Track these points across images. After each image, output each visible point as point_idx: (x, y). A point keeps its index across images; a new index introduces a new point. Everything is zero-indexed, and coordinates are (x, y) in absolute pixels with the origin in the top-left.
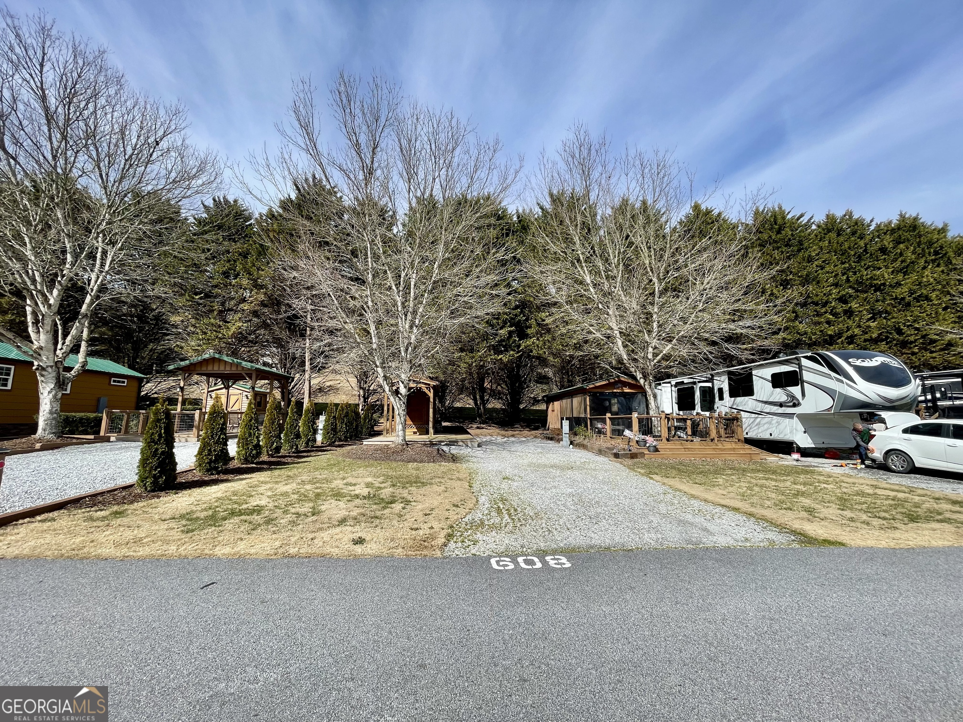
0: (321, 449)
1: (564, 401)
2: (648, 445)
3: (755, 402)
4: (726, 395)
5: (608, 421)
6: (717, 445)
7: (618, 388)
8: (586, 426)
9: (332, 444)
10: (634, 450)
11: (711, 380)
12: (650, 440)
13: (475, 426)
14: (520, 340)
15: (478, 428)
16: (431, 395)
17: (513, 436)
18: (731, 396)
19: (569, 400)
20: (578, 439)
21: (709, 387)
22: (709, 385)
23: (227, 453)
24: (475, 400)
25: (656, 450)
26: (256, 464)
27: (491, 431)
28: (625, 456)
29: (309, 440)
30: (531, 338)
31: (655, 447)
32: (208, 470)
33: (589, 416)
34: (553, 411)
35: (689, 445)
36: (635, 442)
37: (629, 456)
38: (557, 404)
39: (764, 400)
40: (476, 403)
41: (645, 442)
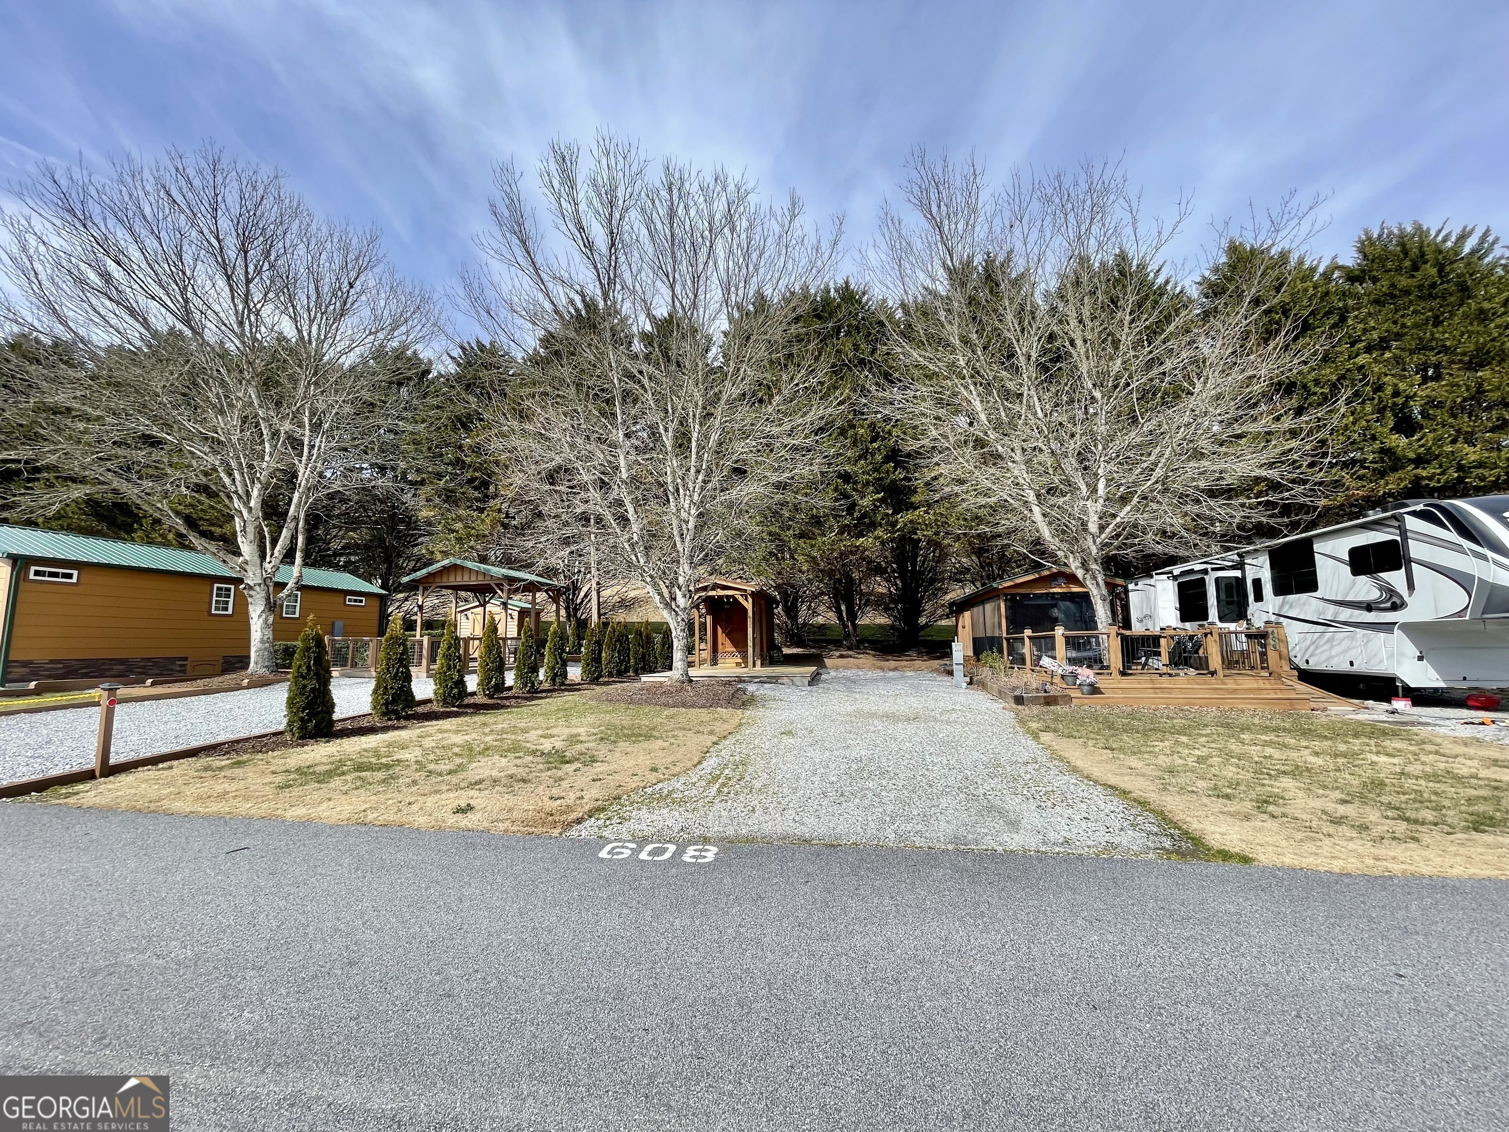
0: (573, 688)
1: (975, 609)
2: (1078, 682)
3: (1322, 604)
4: (1268, 589)
5: (1027, 641)
7: (1060, 586)
8: (1001, 651)
9: (595, 680)
10: (1053, 691)
11: (1240, 566)
12: (1086, 674)
14: (896, 512)
16: (749, 605)
18: (1277, 591)
19: (981, 608)
20: (985, 673)
21: (1237, 578)
22: (1238, 573)
23: (410, 693)
25: (1094, 690)
26: (458, 707)
28: (1035, 700)
29: (556, 675)
31: (1091, 685)
32: (384, 714)
33: (1005, 635)
34: (964, 627)
36: (1059, 677)
37: (1042, 701)
38: (967, 614)
39: (1339, 598)
40: (840, 618)
41: (1075, 676)
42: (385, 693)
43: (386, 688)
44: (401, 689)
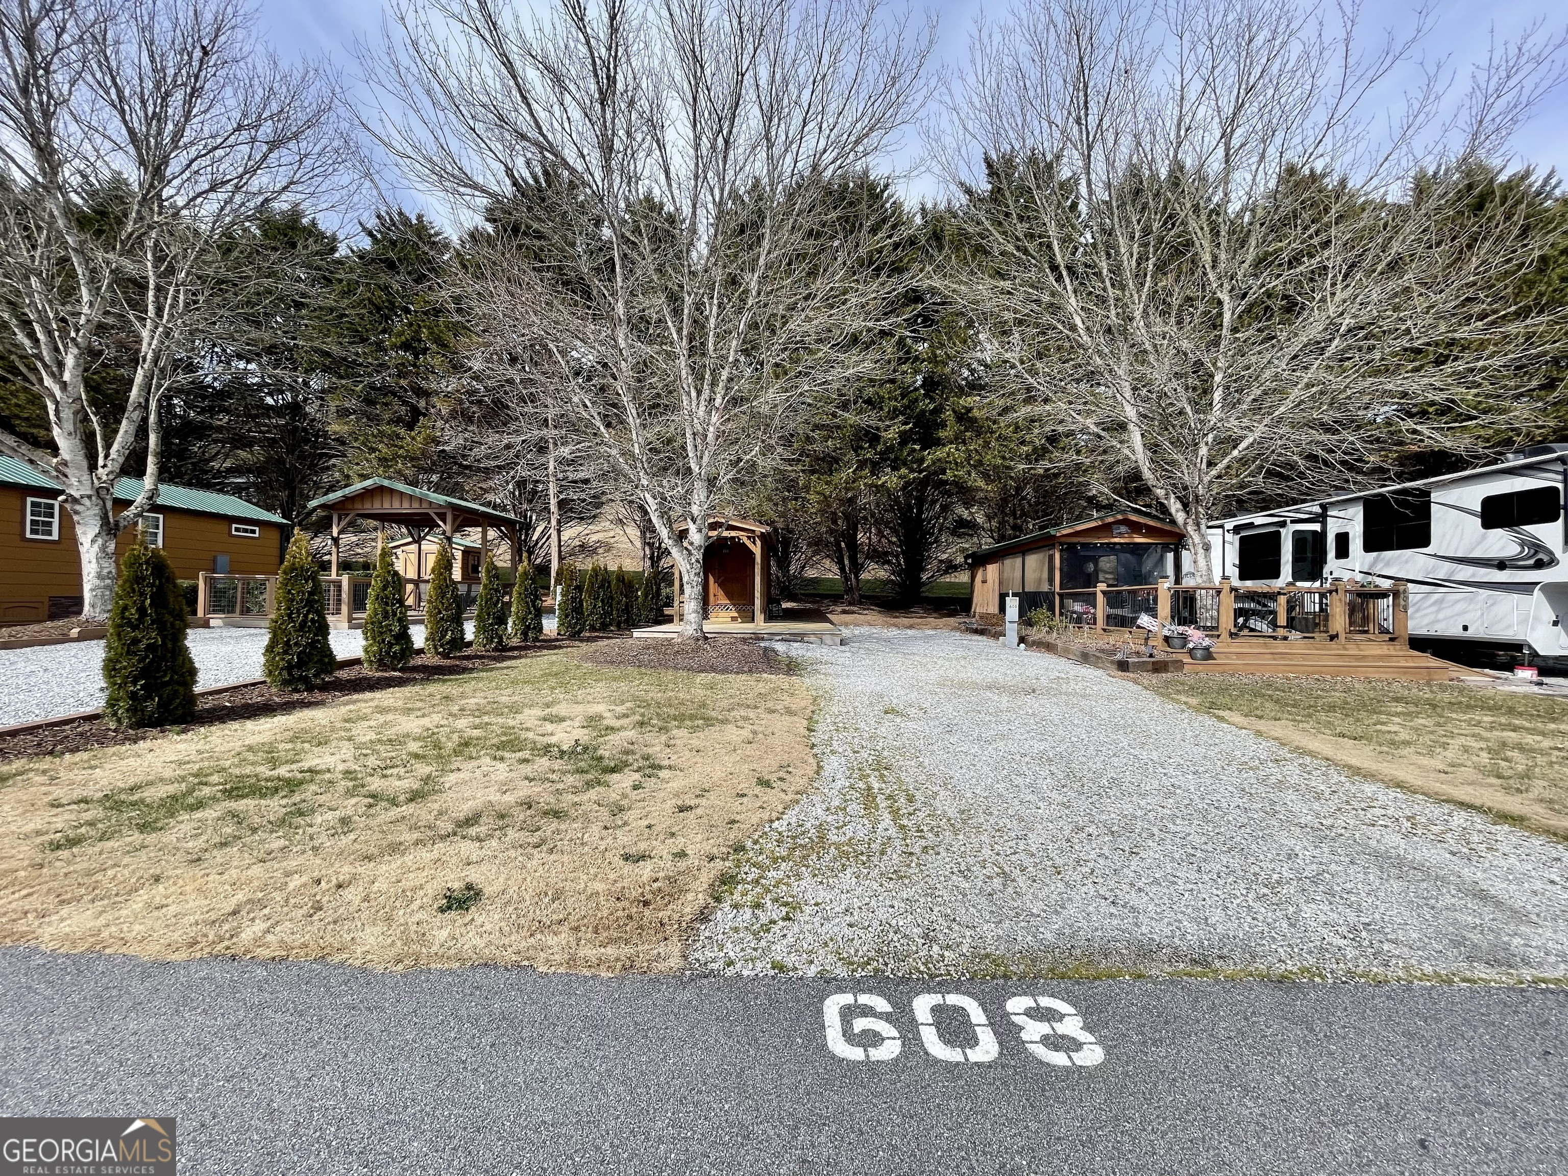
0: (550, 644)
1: (1008, 562)
2: (1191, 645)
3: (1433, 561)
4: (1356, 544)
5: (1100, 598)
6: (1345, 649)
7: (1121, 535)
8: (1051, 609)
9: (575, 636)
10: (1160, 656)
11: (1321, 518)
12: (1195, 636)
13: (839, 609)
14: (923, 449)
15: (844, 612)
16: (757, 549)
17: (911, 627)
18: (1369, 547)
19: (1019, 561)
20: (1034, 634)
21: (1315, 532)
22: (1317, 527)
23: (327, 652)
24: (840, 563)
25: (1208, 655)
26: (400, 670)
27: (869, 617)
28: (1141, 666)
29: (528, 627)
30: (944, 445)
31: (1207, 649)
32: (286, 683)
33: (1057, 590)
34: (984, 582)
35: (1280, 646)
36: (1161, 640)
37: (1150, 667)
38: (992, 570)
39: (1460, 554)
40: (842, 569)
41: (1184, 638)
42: (286, 652)
43: (287, 643)
44: (312, 644)
